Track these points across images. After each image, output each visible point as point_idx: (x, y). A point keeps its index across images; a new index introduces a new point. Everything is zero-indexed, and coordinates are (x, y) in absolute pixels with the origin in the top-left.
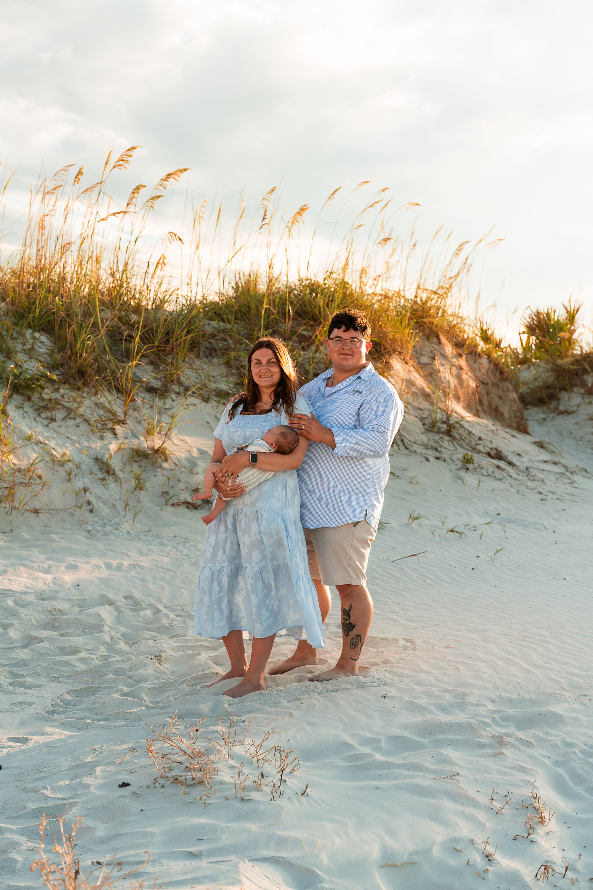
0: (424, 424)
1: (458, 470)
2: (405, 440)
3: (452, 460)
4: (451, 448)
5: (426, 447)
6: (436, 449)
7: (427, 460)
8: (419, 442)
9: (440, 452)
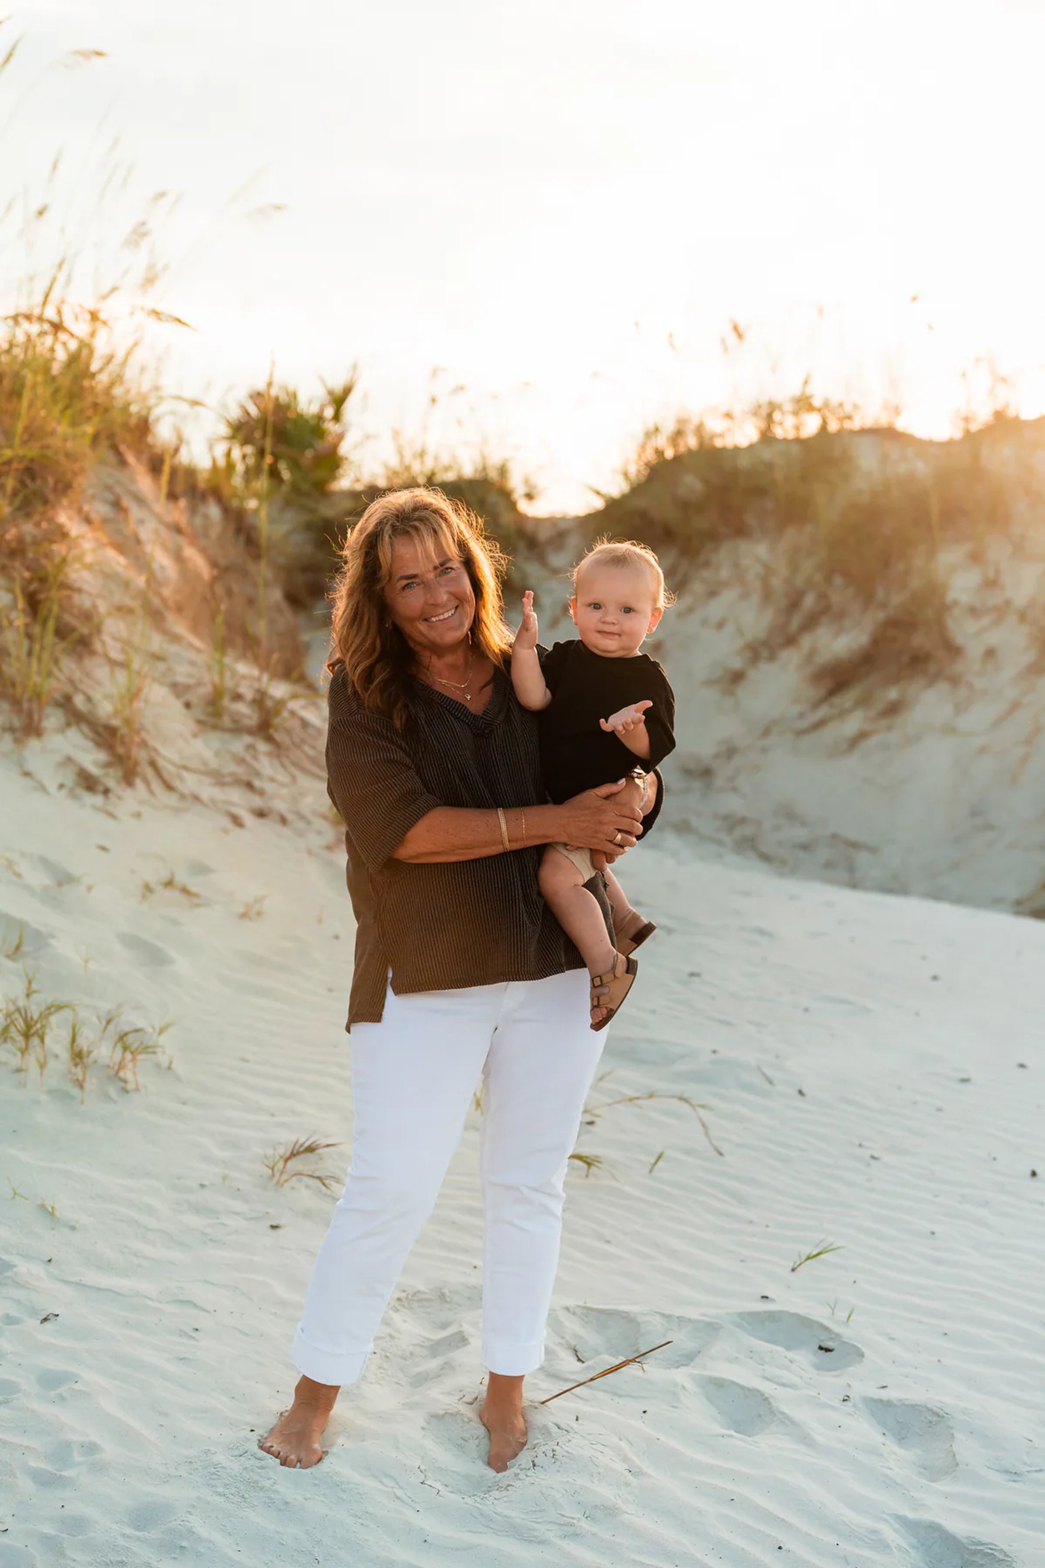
0: (188, 705)
1: (329, 848)
2: (161, 763)
3: (302, 817)
4: (282, 777)
5: (219, 778)
6: (249, 786)
7: (237, 821)
8: (194, 764)
9: (261, 793)
